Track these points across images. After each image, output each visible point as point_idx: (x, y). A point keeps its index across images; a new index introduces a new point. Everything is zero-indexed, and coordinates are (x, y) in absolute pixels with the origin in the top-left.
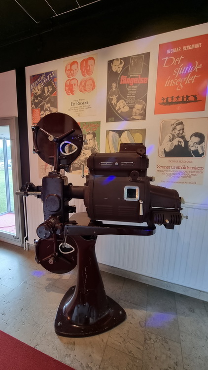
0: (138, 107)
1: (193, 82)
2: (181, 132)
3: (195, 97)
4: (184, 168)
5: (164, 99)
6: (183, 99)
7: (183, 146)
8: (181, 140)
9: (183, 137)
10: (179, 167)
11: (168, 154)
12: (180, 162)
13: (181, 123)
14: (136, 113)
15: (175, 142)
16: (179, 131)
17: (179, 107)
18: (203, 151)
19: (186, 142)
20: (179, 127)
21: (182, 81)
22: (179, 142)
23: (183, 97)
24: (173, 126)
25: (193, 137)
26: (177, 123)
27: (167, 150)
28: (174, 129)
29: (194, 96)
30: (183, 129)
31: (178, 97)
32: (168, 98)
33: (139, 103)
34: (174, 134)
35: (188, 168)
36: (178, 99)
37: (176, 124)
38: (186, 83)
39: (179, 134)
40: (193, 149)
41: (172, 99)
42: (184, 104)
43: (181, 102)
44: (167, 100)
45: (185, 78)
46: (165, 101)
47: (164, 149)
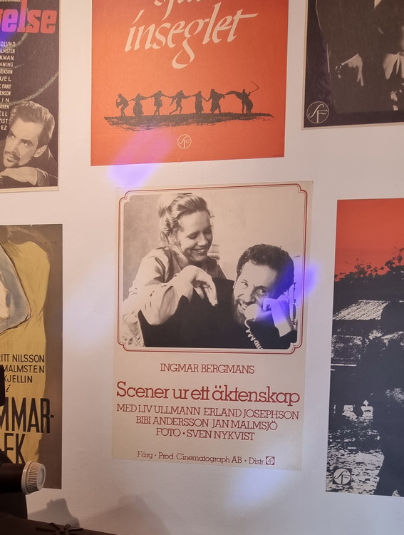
0: (25, 129)
1: (231, 38)
2: (202, 241)
3: (244, 97)
4: (225, 395)
5: (123, 102)
6: (199, 106)
7: (213, 301)
8: (204, 276)
9: (210, 264)
10: (203, 393)
11: (156, 336)
12: (206, 369)
13: (199, 205)
14: (16, 157)
15: (182, 284)
16: (194, 236)
17: (185, 137)
18: (292, 323)
19: (224, 286)
20: (190, 222)
21: (191, 32)
22: (195, 282)
23: (199, 96)
24: (167, 215)
25: (249, 265)
26: (182, 202)
27: (152, 319)
28: (173, 228)
29: (238, 95)
30: (208, 231)
31: (180, 97)
32: (139, 98)
33: (29, 115)
34: (176, 249)
35: (239, 395)
36: (179, 104)
37: (180, 207)
38: (206, 40)
39: (193, 249)
40: (252, 313)
41: (158, 104)
42: (205, 128)
43: (192, 116)
44: (138, 108)
45: (201, 23)
46: (129, 112)
47: (140, 314)
